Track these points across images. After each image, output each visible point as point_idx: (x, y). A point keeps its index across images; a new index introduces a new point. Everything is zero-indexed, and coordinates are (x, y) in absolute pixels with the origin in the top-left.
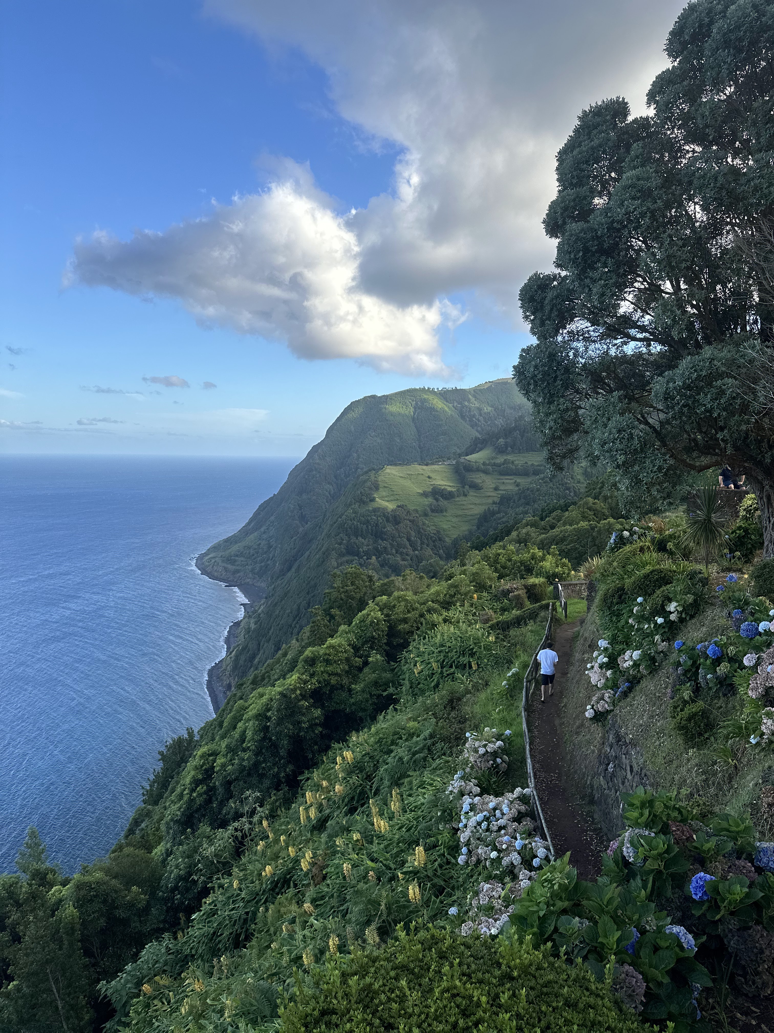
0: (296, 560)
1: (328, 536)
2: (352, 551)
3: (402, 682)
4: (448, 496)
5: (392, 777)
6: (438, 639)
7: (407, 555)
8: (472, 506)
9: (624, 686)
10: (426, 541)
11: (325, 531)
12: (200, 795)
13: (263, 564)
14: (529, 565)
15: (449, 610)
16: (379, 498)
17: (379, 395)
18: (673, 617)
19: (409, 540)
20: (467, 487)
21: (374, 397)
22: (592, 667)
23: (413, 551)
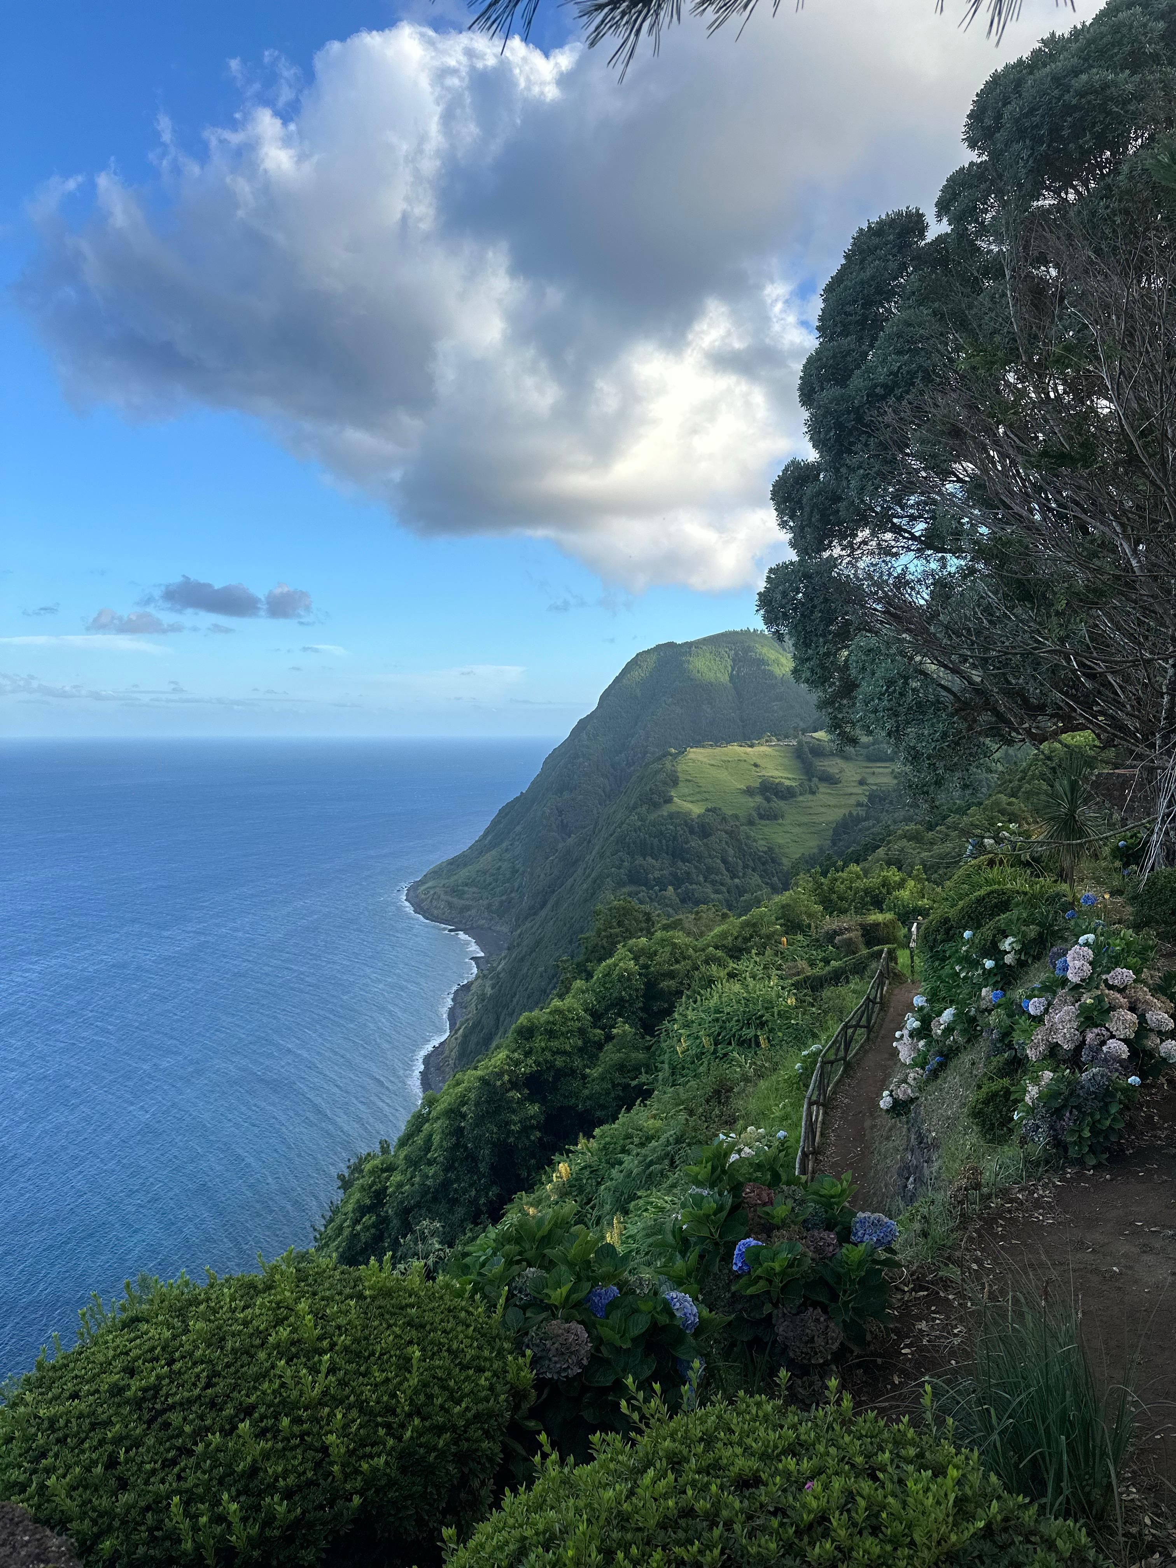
0: (553, 892)
1: (602, 855)
2: (636, 878)
3: (659, 1065)
4: (786, 794)
5: (618, 1200)
6: (714, 1002)
7: (722, 884)
8: (823, 810)
9: (934, 1061)
10: (751, 864)
11: (597, 848)
12: (366, 1228)
13: (504, 898)
14: (877, 895)
15: (739, 959)
16: (679, 797)
17: (679, 642)
18: (1009, 959)
19: (724, 861)
20: (815, 780)
21: (671, 645)
22: (902, 1036)
23: (732, 878)
